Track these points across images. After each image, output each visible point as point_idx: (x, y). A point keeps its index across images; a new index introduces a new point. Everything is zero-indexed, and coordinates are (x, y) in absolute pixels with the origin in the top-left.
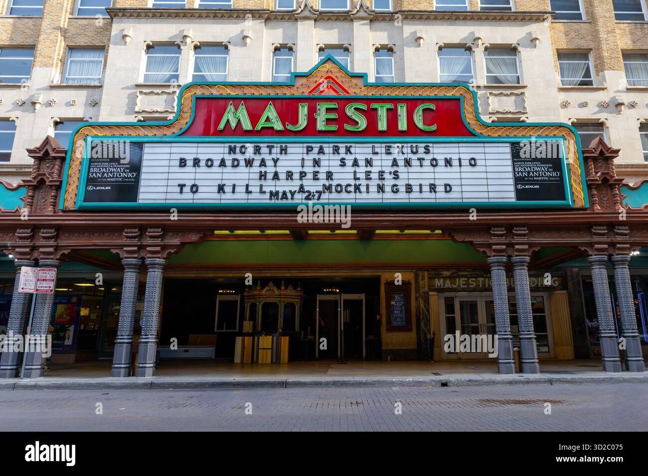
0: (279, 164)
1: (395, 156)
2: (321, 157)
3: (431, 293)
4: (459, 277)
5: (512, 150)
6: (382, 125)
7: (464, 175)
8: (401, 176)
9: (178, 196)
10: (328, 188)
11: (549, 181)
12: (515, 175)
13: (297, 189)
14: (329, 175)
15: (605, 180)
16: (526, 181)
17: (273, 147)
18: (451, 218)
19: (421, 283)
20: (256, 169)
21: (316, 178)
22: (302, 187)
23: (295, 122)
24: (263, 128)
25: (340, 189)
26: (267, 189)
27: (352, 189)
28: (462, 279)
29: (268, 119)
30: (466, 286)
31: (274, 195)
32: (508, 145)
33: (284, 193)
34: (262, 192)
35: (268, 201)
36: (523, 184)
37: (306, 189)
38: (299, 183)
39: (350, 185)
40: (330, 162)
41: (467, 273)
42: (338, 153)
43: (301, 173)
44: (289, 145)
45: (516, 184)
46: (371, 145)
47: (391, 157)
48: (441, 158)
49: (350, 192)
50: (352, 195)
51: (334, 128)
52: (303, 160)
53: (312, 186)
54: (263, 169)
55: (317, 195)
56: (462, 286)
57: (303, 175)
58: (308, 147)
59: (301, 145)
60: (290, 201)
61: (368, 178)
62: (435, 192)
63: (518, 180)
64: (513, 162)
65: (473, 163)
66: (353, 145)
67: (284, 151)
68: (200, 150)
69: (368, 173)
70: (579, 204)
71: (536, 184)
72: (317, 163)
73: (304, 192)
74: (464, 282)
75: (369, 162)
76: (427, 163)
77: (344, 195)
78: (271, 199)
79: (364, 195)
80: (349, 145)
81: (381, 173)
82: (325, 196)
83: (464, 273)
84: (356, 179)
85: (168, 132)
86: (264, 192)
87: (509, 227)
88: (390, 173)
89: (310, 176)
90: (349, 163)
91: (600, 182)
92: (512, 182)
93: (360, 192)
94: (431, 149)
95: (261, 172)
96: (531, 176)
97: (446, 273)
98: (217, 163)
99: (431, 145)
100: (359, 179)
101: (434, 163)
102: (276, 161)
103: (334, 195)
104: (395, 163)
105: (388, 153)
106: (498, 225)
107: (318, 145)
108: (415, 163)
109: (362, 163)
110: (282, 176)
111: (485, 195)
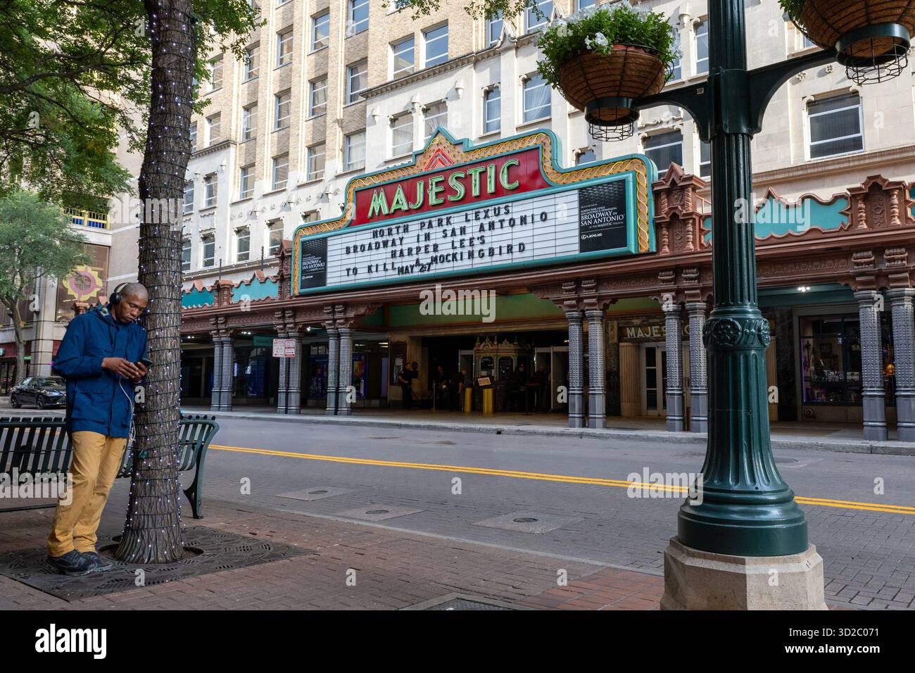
0: (403, 242)
1: (482, 221)
2: (431, 231)
3: (621, 344)
4: (651, 325)
5: (580, 197)
6: (476, 192)
7: (536, 232)
8: (487, 240)
9: (346, 278)
10: (434, 260)
11: (613, 226)
12: (580, 224)
13: (414, 263)
14: (436, 247)
15: (674, 217)
16: (591, 229)
17: (399, 227)
18: (525, 277)
19: (611, 333)
20: (390, 249)
21: (427, 252)
22: (418, 261)
23: (415, 201)
24: (395, 210)
25: (443, 259)
26: (396, 266)
27: (450, 258)
28: (653, 327)
29: (398, 202)
30: (659, 335)
31: (401, 270)
32: (576, 192)
33: (407, 267)
34: (393, 269)
35: (397, 276)
36: (587, 234)
37: (421, 262)
38: (415, 257)
39: (450, 255)
40: (436, 234)
41: (658, 321)
42: (442, 225)
43: (417, 248)
44: (409, 224)
45: (581, 235)
46: (464, 213)
47: (479, 223)
48: (517, 217)
49: (449, 261)
50: (451, 264)
51: (441, 201)
52: (418, 236)
53: (425, 259)
54: (394, 248)
55: (427, 266)
56: (655, 335)
57: (418, 249)
58: (421, 224)
59: (417, 222)
60: (411, 275)
61: (462, 246)
62: (512, 253)
63: (583, 229)
64: (580, 210)
65: (544, 217)
66: (452, 215)
67: (406, 230)
68: (358, 238)
69: (462, 241)
70: (644, 249)
71: (599, 232)
72: (427, 237)
73: (419, 265)
74: (657, 331)
75: (463, 231)
76: (506, 224)
77: (446, 264)
78: (399, 274)
79: (459, 263)
80: (449, 216)
81: (471, 240)
82: (433, 267)
83: (655, 320)
84: (454, 248)
85: (342, 224)
86: (395, 269)
87: (578, 281)
88: (478, 238)
89: (423, 250)
90: (449, 233)
91: (668, 220)
92: (577, 233)
93: (456, 260)
94: (510, 209)
95: (392, 251)
96: (596, 224)
97: (636, 322)
98: (367, 247)
99: (510, 204)
100: (456, 248)
101: (512, 223)
102: (401, 239)
103: (439, 265)
104: (482, 228)
105: (477, 218)
106: (567, 280)
107: (428, 220)
108: (497, 225)
109: (458, 232)
110: (406, 253)
111: (552, 250)
